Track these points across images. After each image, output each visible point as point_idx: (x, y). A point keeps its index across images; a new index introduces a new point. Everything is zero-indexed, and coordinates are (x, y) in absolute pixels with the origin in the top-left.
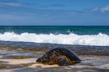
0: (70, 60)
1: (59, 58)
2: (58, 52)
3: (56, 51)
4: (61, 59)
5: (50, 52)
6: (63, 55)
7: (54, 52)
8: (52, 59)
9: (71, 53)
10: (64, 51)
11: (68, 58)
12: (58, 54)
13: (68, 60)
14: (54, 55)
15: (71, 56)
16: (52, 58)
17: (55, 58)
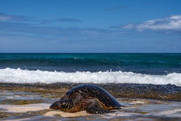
0: (104, 104)
1: (88, 101)
2: (86, 92)
3: (82, 90)
4: (91, 103)
5: (73, 93)
6: (94, 97)
7: (79, 92)
8: (77, 104)
9: (105, 93)
10: (96, 90)
11: (101, 102)
12: (85, 95)
13: (101, 105)
14: (79, 97)
15: (106, 98)
16: (76, 101)
17: (81, 101)
